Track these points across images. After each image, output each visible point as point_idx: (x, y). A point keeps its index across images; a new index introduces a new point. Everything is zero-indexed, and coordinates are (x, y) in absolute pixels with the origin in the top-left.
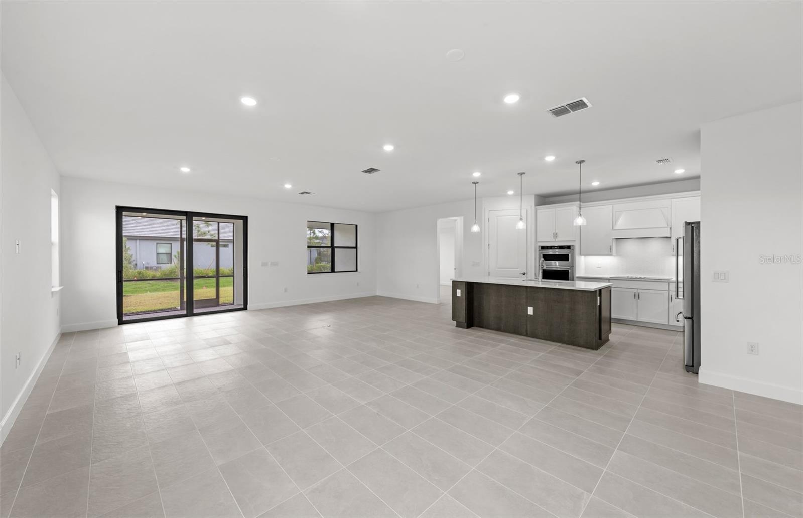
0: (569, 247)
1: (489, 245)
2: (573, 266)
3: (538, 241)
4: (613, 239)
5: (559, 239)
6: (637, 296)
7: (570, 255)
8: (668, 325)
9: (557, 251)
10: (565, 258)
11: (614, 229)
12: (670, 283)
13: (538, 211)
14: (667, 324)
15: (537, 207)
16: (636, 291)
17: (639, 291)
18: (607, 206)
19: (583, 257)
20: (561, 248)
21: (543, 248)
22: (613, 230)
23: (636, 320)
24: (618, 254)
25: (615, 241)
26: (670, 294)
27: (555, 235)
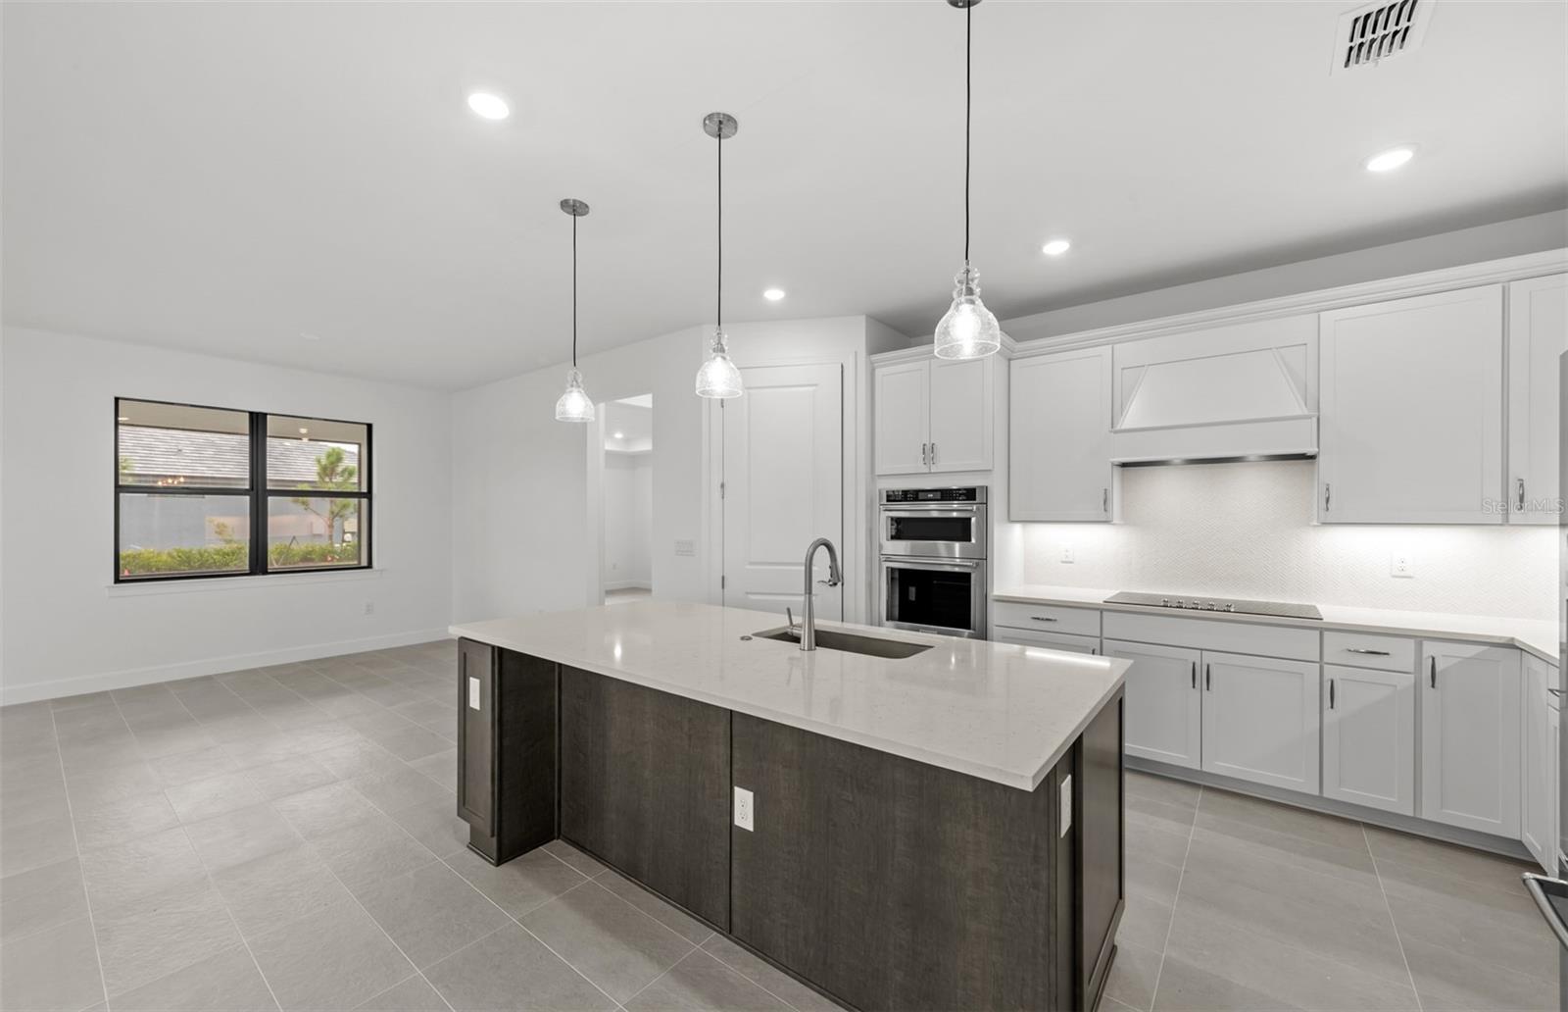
0: (969, 494)
1: (723, 486)
2: (983, 559)
3: (878, 472)
4: (1113, 465)
5: (942, 464)
6: (1201, 676)
7: (973, 520)
8: (1320, 798)
9: (933, 506)
10: (959, 530)
11: (1118, 428)
12: (1326, 634)
13: (877, 371)
14: (1316, 793)
15: (875, 357)
16: (1195, 656)
17: (1208, 658)
18: (1090, 351)
19: (1017, 528)
20: (946, 495)
21: (892, 497)
22: (1116, 432)
23: (1197, 767)
24: (1128, 520)
25: (1118, 471)
26: (1327, 677)
27: (929, 452)
